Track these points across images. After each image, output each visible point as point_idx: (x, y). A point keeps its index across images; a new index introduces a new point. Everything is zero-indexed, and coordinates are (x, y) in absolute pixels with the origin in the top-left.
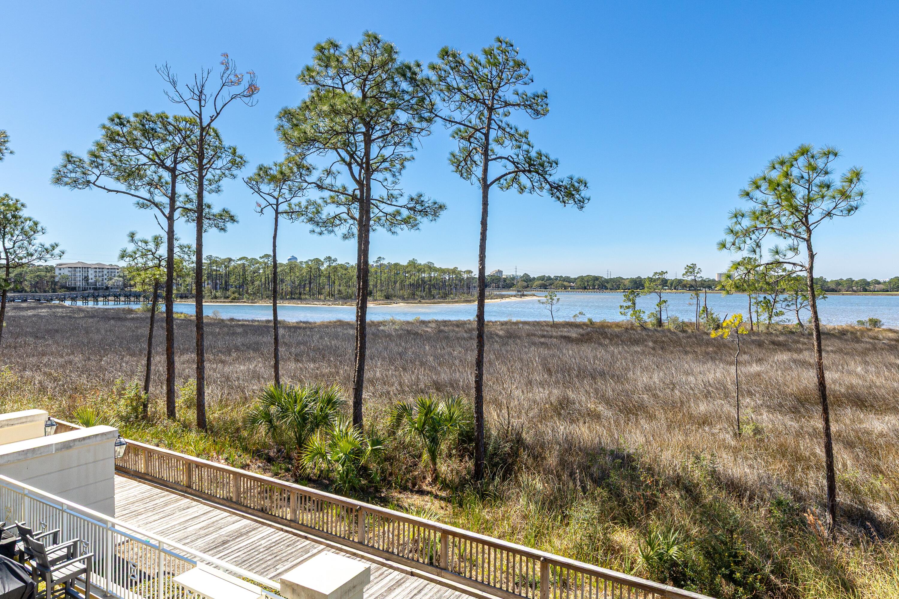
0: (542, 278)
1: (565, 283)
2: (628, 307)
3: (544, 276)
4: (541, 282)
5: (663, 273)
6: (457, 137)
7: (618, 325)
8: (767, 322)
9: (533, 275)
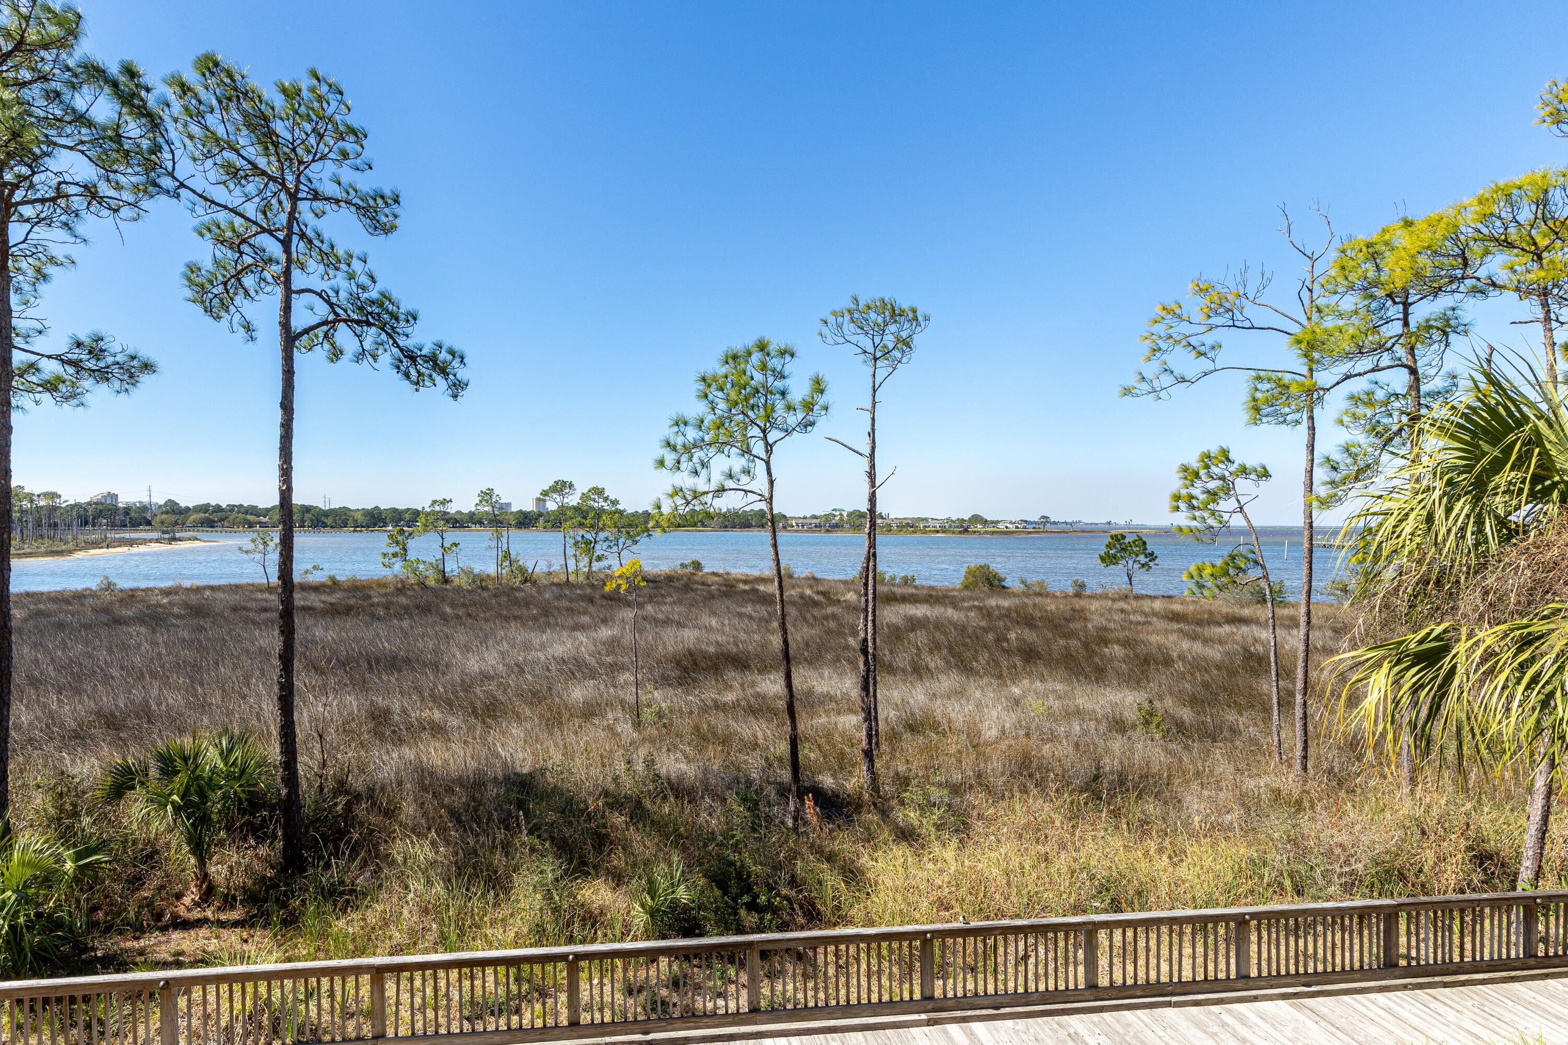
0: (204, 508)
1: (249, 517)
2: (395, 555)
3: (208, 505)
4: (202, 515)
5: (444, 502)
6: (208, 235)
7: (381, 584)
8: (586, 570)
9: (185, 502)
